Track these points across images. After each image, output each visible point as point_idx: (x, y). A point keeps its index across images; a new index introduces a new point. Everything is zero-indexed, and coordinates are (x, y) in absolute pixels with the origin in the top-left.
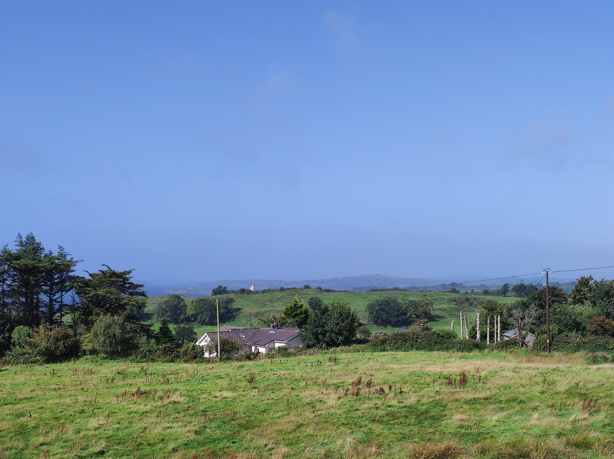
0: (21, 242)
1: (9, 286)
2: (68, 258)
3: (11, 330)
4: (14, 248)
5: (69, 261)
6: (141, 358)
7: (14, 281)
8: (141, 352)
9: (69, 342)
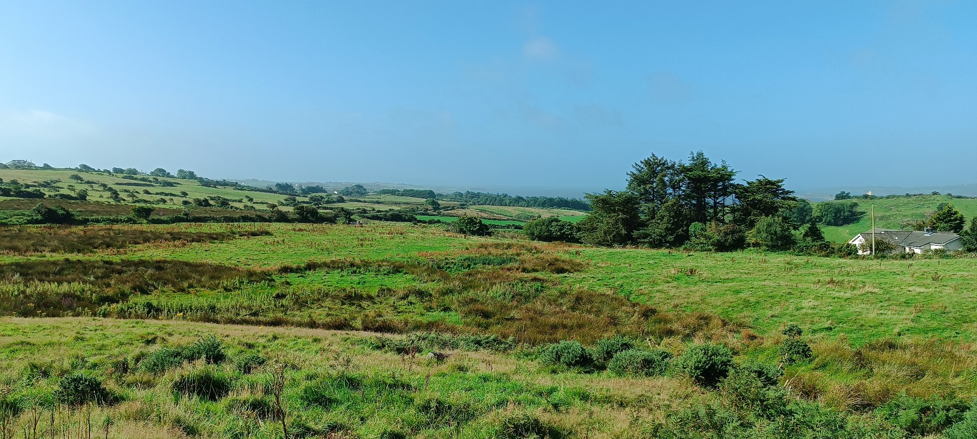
0: (693, 158)
1: (684, 191)
2: (729, 170)
3: (688, 226)
4: (687, 163)
5: (731, 172)
6: (799, 252)
7: (688, 188)
8: (799, 247)
9: (736, 236)
